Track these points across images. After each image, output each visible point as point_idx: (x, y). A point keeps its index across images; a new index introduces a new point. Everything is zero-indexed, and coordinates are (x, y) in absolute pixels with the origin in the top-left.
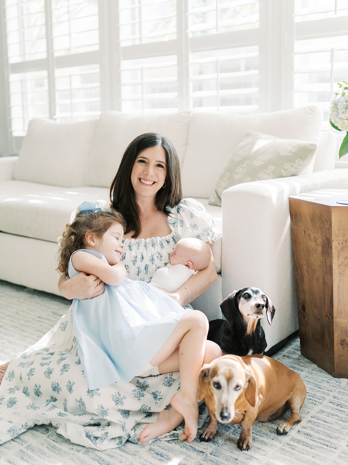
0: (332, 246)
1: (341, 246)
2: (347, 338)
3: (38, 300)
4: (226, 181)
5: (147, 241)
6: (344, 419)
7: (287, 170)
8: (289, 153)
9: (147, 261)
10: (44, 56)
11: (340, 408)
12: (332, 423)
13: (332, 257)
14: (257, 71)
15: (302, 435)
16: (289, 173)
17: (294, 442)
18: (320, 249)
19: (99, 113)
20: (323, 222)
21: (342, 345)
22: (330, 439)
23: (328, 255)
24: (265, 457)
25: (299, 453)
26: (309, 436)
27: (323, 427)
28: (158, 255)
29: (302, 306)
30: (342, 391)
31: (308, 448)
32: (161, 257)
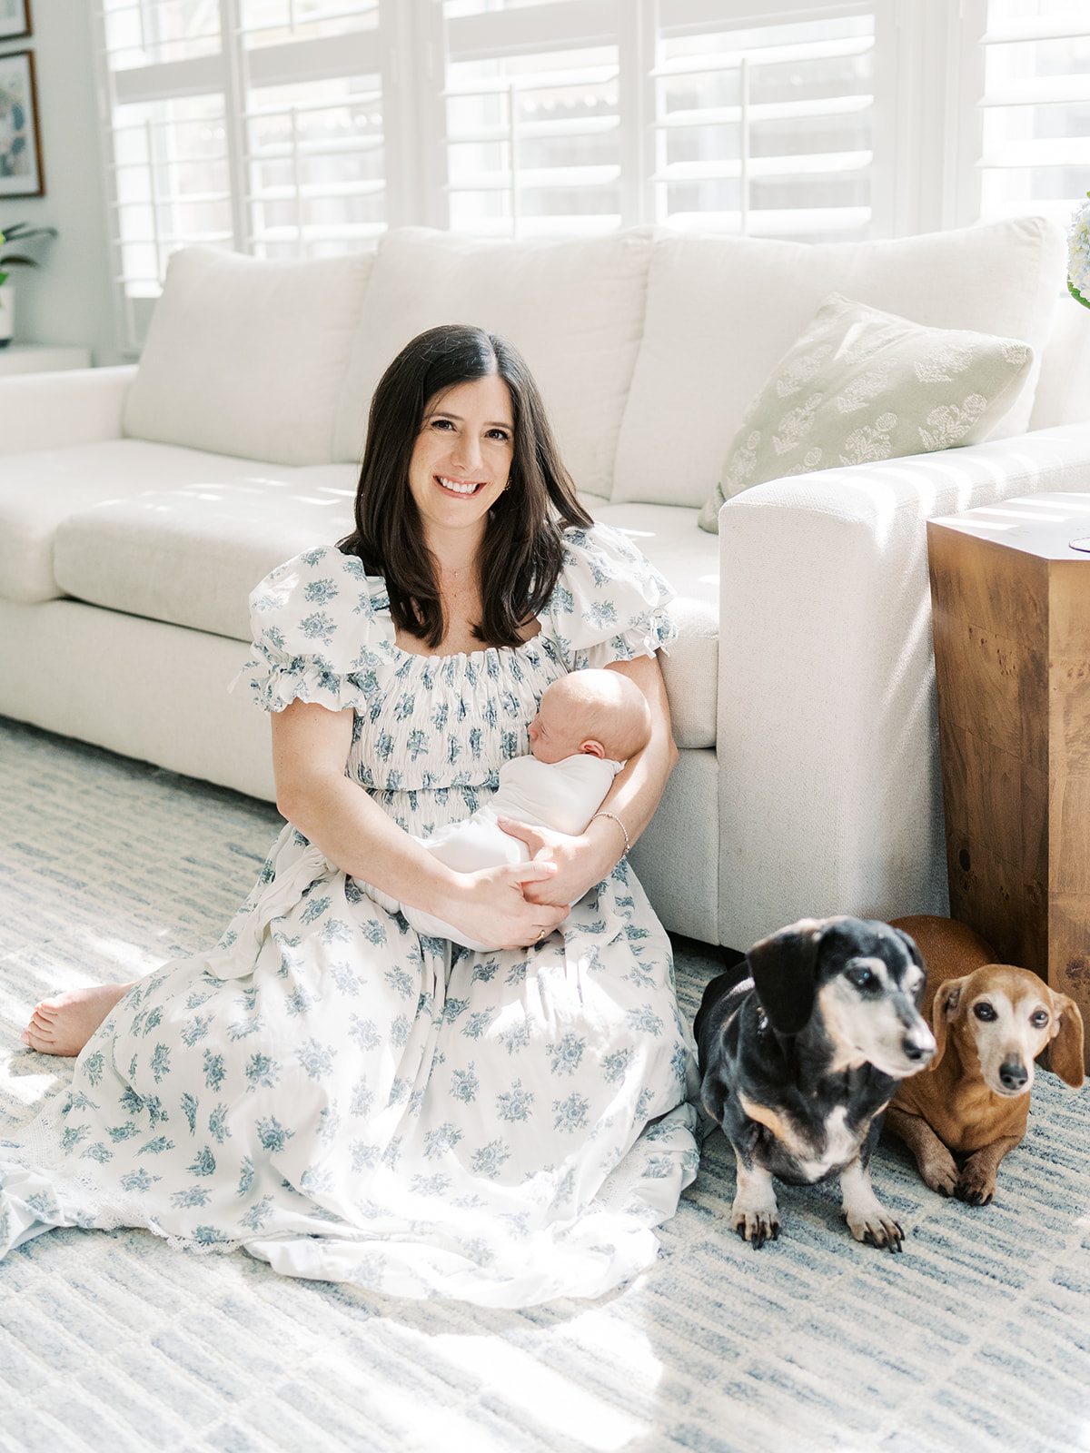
0: (1048, 681)
1: (1075, 681)
2: (1087, 957)
3: (188, 804)
4: (749, 459)
5: (473, 659)
6: (1057, 1199)
7: (936, 427)
8: (945, 374)
9: (475, 719)
10: (211, 46)
11: (1050, 1165)
12: (1019, 1209)
13: (1047, 713)
14: (869, 99)
15: (924, 1243)
16: (942, 438)
17: (896, 1262)
18: (1013, 686)
19: (380, 228)
20: (1023, 607)
21: (1072, 976)
22: (1006, 1257)
23: (1038, 707)
24: (804, 1302)
25: (905, 1295)
26: (943, 1245)
27: (988, 1222)
28: (505, 699)
29: (961, 852)
30: (1064, 1112)
31: (935, 1281)
32: (516, 705)
